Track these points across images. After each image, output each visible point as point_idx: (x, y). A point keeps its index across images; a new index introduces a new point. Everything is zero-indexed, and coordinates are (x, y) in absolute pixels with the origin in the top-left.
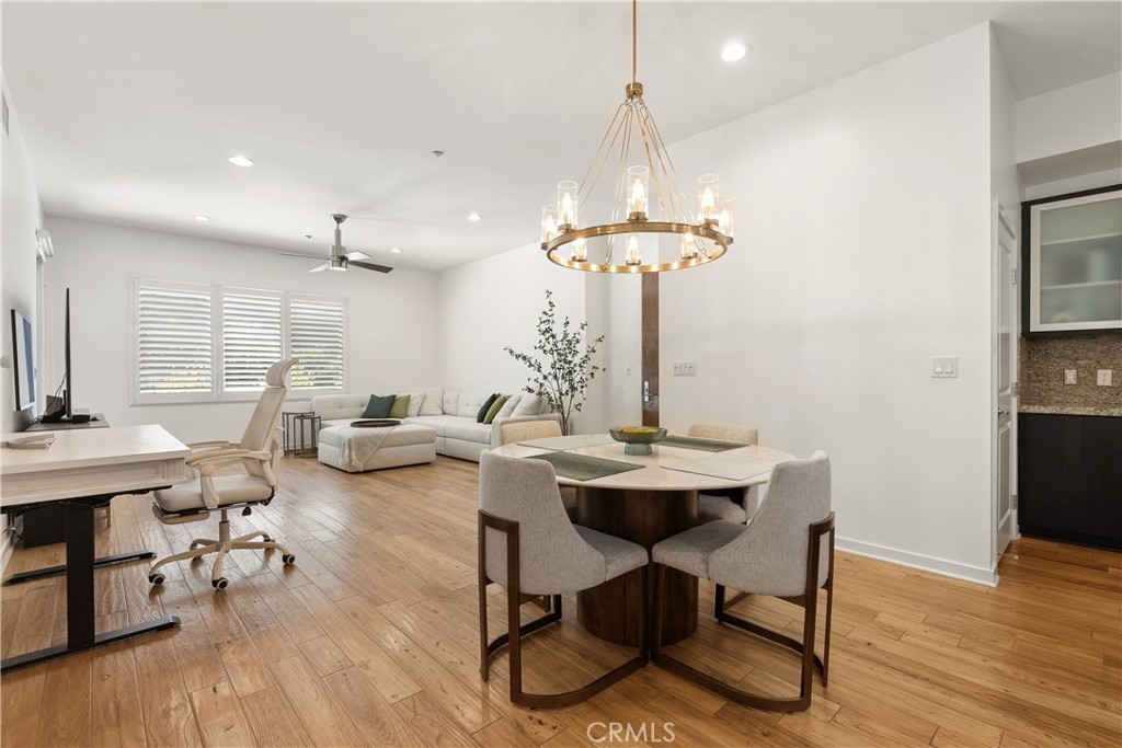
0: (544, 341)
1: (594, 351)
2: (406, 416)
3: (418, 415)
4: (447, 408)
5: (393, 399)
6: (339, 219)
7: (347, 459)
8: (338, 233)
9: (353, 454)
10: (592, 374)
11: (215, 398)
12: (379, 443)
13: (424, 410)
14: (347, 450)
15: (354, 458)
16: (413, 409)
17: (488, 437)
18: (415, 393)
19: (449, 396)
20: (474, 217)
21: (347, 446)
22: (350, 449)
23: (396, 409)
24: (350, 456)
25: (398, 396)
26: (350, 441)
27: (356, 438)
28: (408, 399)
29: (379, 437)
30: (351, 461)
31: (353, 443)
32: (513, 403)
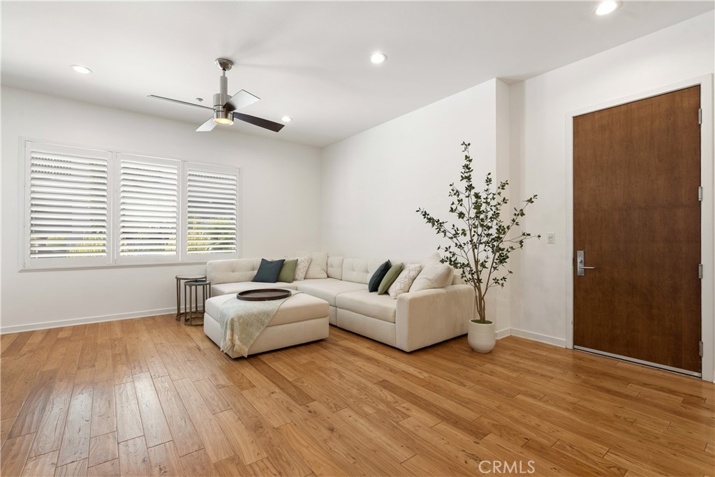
0: (456, 202)
1: (522, 214)
2: (294, 279)
3: (304, 279)
4: (331, 271)
5: (281, 263)
6: (225, 64)
7: (229, 343)
8: (224, 81)
9: (236, 337)
10: (521, 242)
11: (111, 263)
12: (267, 321)
13: (311, 273)
14: (229, 332)
15: (237, 342)
16: (300, 273)
17: (391, 315)
18: (302, 258)
19: (334, 260)
20: (377, 58)
21: (229, 327)
22: (232, 330)
23: (285, 272)
24: (232, 340)
25: (287, 259)
26: (232, 320)
27: (240, 317)
28: (296, 263)
29: (267, 314)
30: (233, 346)
31: (236, 324)
32: (413, 274)
